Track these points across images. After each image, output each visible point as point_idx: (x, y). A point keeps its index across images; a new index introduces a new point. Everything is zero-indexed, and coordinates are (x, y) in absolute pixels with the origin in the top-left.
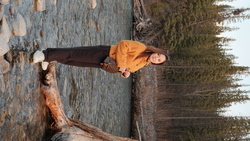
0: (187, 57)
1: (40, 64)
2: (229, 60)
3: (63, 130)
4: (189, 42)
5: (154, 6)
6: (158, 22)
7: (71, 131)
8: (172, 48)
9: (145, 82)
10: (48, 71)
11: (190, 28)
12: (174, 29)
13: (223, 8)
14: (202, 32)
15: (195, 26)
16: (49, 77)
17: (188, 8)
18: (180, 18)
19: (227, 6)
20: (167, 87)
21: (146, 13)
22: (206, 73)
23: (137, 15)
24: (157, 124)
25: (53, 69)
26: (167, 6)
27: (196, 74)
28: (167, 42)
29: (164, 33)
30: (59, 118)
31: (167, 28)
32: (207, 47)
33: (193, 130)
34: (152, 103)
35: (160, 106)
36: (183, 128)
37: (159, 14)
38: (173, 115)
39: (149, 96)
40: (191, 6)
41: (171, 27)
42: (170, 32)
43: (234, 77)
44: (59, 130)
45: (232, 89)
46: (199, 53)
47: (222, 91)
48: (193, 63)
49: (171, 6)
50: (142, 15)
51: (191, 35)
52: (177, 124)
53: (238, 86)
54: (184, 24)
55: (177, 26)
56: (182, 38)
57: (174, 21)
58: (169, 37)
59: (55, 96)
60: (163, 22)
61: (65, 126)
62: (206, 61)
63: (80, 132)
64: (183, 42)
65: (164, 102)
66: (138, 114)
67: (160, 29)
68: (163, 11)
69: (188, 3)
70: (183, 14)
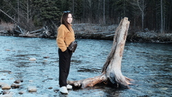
0: (67, 5)
1: (68, 89)
3: (108, 76)
4: (58, 4)
5: (36, 25)
6: (46, 22)
7: (109, 72)
9: (82, 30)
10: (73, 85)
11: (50, 3)
12: (50, 12)
16: (76, 84)
17: (38, 4)
18: (43, 8)
20: (85, 17)
21: (40, 30)
23: (41, 35)
24: (108, 24)
25: (72, 82)
26: (36, 16)
28: (58, 17)
29: (52, 19)
30: (101, 79)
31: (49, 17)
33: (112, 2)
34: (95, 26)
35: (97, 22)
36: (110, 9)
37: (41, 21)
38: (102, 14)
39: (91, 28)
40: (36, 1)
41: (49, 14)
42: (52, 15)
44: (108, 79)
48: (71, 2)
49: (36, 14)
50: (41, 32)
51: (54, 2)
52: (108, 12)
54: (47, 6)
55: (49, 10)
56: (56, 8)
57: (45, 12)
58: (55, 15)
59: (88, 81)
60: (45, 19)
61: (106, 76)
63: (110, 66)
64: (58, 8)
65: (95, 20)
66: (101, 35)
67: (50, 21)
68: (39, 19)
69: (35, 4)
70: (41, 7)
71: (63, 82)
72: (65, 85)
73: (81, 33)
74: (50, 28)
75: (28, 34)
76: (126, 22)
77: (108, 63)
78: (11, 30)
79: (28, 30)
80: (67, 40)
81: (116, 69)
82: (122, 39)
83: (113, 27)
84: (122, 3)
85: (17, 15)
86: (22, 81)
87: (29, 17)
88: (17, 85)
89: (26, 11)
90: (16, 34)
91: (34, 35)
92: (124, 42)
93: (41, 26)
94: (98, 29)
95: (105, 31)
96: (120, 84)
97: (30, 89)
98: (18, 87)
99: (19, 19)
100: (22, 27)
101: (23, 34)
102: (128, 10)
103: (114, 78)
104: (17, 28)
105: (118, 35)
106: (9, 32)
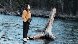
0: (28, 1)
1: (27, 39)
3: (46, 34)
5: (14, 10)
7: (46, 32)
10: (29, 37)
16: (31, 37)
20: (36, 7)
21: (16, 12)
23: (16, 14)
24: (46, 10)
25: (29, 36)
26: (14, 6)
28: (24, 6)
29: (21, 7)
30: (42, 35)
31: (20, 6)
33: (49, 1)
34: (41, 11)
35: (42, 9)
36: (48, 4)
37: (16, 8)
38: (44, 6)
39: (38, 12)
41: (20, 5)
44: (46, 35)
49: (14, 5)
50: (16, 13)
52: (47, 5)
54: (19, 1)
55: (20, 3)
57: (18, 4)
58: (23, 6)
59: (36, 36)
60: (18, 7)
61: (45, 34)
63: (46, 30)
64: (24, 2)
65: (41, 8)
66: (43, 15)
67: (20, 8)
70: (16, 1)
71: (25, 36)
72: (26, 38)
73: (34, 14)
74: (20, 11)
75: (10, 14)
76: (54, 10)
77: (46, 28)
78: (2, 11)
79: (10, 12)
80: (27, 17)
81: (49, 31)
82: (52, 18)
83: (49, 12)
84: (53, 1)
85: (5, 5)
86: (6, 35)
87: (11, 6)
88: (4, 36)
89: (10, 3)
90: (4, 13)
91: (13, 14)
92: (53, 19)
93: (16, 10)
94: (42, 13)
95: (45, 13)
96: (51, 38)
97: (10, 39)
98: (4, 38)
99: (6, 7)
100: (7, 10)
101: (8, 13)
102: (56, 5)
103: (48, 35)
104: (5, 11)
105: (51, 16)
106: (1, 12)
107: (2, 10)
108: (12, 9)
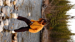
0: (57, 30)
2: (70, 31)
4: (58, 26)
5: (47, 15)
6: (49, 20)
8: (53, 27)
9: (45, 37)
11: (58, 22)
13: (68, 16)
14: (62, 23)
15: (60, 21)
17: (58, 16)
18: (55, 19)
19: (69, 15)
20: (51, 39)
21: (45, 17)
22: (63, 35)
23: (42, 17)
27: (60, 35)
28: (51, 25)
29: (50, 23)
31: (51, 21)
32: (63, 27)
37: (49, 17)
40: (59, 15)
41: (53, 21)
42: (52, 23)
43: (71, 36)
45: (71, 40)
46: (61, 29)
47: (68, 40)
48: (59, 32)
51: (58, 23)
53: (72, 39)
54: (56, 20)
55: (54, 21)
56: (56, 25)
57: (53, 19)
58: (52, 24)
60: (50, 20)
62: (63, 32)
68: (50, 16)
69: (58, 14)
73: (43, 37)
75: (43, 11)
79: (45, 11)
85: (52, 6)
89: (54, 10)
90: (43, 5)
91: (42, 14)
93: (47, 17)
99: (50, 7)
100: (46, 8)
101: (43, 9)
104: (46, 6)
106: (44, 2)
107: (47, 3)
108: (48, 13)
